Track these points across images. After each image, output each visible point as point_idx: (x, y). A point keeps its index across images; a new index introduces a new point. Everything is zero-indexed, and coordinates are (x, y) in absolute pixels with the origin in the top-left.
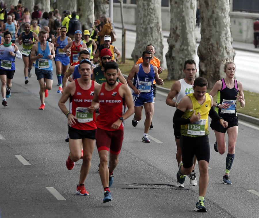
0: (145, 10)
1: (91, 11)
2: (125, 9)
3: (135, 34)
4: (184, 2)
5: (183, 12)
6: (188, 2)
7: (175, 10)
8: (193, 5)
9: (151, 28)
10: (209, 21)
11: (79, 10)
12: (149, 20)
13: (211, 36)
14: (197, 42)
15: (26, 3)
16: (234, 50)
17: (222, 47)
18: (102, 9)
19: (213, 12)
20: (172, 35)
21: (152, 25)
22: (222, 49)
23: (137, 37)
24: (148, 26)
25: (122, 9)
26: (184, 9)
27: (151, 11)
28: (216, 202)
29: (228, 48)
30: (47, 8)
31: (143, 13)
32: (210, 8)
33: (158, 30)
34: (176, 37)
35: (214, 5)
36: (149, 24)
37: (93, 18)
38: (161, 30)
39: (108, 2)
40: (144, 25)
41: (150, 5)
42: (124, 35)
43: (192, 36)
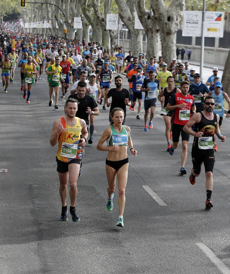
0: (135, 42)
1: (109, 42)
4: (154, 39)
5: (152, 43)
7: (149, 43)
8: (158, 40)
9: (137, 51)
10: (165, 48)
11: (103, 42)
12: (137, 47)
13: (166, 56)
15: (78, 38)
19: (168, 44)
20: (148, 54)
21: (138, 50)
24: (136, 50)
25: (124, 42)
26: (153, 42)
27: (138, 43)
30: (88, 41)
35: (168, 41)
36: (136, 49)
37: (109, 46)
41: (137, 40)
43: (157, 55)
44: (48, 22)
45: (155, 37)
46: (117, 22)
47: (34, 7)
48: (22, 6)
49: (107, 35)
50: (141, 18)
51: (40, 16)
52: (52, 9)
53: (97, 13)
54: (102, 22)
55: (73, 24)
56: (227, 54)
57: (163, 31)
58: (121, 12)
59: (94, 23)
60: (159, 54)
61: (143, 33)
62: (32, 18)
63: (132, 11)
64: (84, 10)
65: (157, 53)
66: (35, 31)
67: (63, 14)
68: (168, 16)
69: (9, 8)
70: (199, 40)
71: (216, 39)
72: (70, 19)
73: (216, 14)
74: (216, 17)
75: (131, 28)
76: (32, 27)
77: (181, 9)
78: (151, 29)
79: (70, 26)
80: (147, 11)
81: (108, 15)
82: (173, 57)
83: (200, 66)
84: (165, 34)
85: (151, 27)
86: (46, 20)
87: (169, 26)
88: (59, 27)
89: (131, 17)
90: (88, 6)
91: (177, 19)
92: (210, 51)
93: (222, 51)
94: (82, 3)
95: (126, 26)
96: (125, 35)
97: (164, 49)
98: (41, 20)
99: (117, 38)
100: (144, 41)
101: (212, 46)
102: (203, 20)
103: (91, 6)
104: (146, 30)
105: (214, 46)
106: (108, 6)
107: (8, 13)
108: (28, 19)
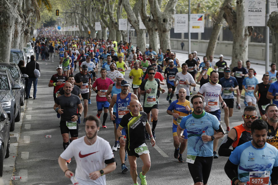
0: (140, 39)
2: (133, 39)
5: (153, 39)
7: (150, 39)
9: (142, 45)
10: (162, 42)
13: (163, 47)
19: (164, 39)
21: (143, 44)
40: (140, 44)
41: (142, 37)
44: (76, 26)
45: (155, 34)
46: (126, 24)
47: (66, 16)
48: (56, 15)
49: (119, 35)
50: (144, 21)
51: (70, 22)
52: (79, 17)
53: (112, 19)
54: (115, 25)
55: (95, 27)
56: (207, 44)
57: (160, 30)
58: (129, 17)
59: (110, 26)
60: (158, 46)
61: (145, 32)
62: (65, 24)
63: (137, 16)
64: (102, 17)
65: (156, 46)
66: (67, 33)
67: (87, 20)
68: (163, 18)
69: (47, 17)
70: (186, 35)
71: (199, 34)
72: (92, 24)
73: (198, 16)
74: (198, 18)
75: (137, 28)
76: (65, 30)
77: (173, 13)
78: (151, 29)
79: (93, 29)
80: (148, 15)
81: (120, 20)
84: (162, 32)
85: (151, 27)
86: (75, 25)
87: (164, 26)
88: (85, 30)
89: (137, 20)
90: (105, 14)
91: (170, 21)
92: (195, 43)
93: (204, 42)
94: (100, 11)
95: (133, 27)
96: (132, 34)
98: (71, 26)
99: (127, 36)
101: (196, 39)
102: (189, 21)
103: (107, 14)
104: (148, 29)
105: (198, 39)
106: (120, 13)
107: (47, 21)
108: (61, 24)
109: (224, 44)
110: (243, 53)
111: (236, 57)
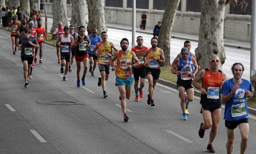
0: (58, 6)
1: (28, 7)
2: (47, 6)
3: (52, 19)
4: (79, 2)
6: (81, 1)
7: (74, 6)
8: (84, 3)
9: (61, 16)
10: (93, 12)
12: (60, 11)
13: (94, 20)
14: (87, 24)
16: (106, 28)
17: (100, 26)
18: (34, 5)
19: (95, 7)
20: (73, 20)
21: (62, 14)
22: (100, 28)
23: (54, 21)
24: (60, 15)
26: (79, 6)
27: (61, 6)
28: (98, 111)
29: (103, 27)
30: (3, 5)
31: (56, 7)
32: (93, 5)
33: (65, 17)
34: (75, 21)
35: (95, 3)
36: (60, 14)
37: (29, 10)
38: (66, 17)
39: (37, 2)
40: (57, 14)
41: (60, 3)
42: (46, 20)
43: (84, 20)
56: (162, 16)
65: (83, 18)
82: (101, 21)
83: (132, 31)
93: (157, 13)
97: (91, 13)
100: (68, 5)
101: (145, 8)
105: (148, 8)
109: (188, 16)
110: (216, 31)
111: (206, 36)
